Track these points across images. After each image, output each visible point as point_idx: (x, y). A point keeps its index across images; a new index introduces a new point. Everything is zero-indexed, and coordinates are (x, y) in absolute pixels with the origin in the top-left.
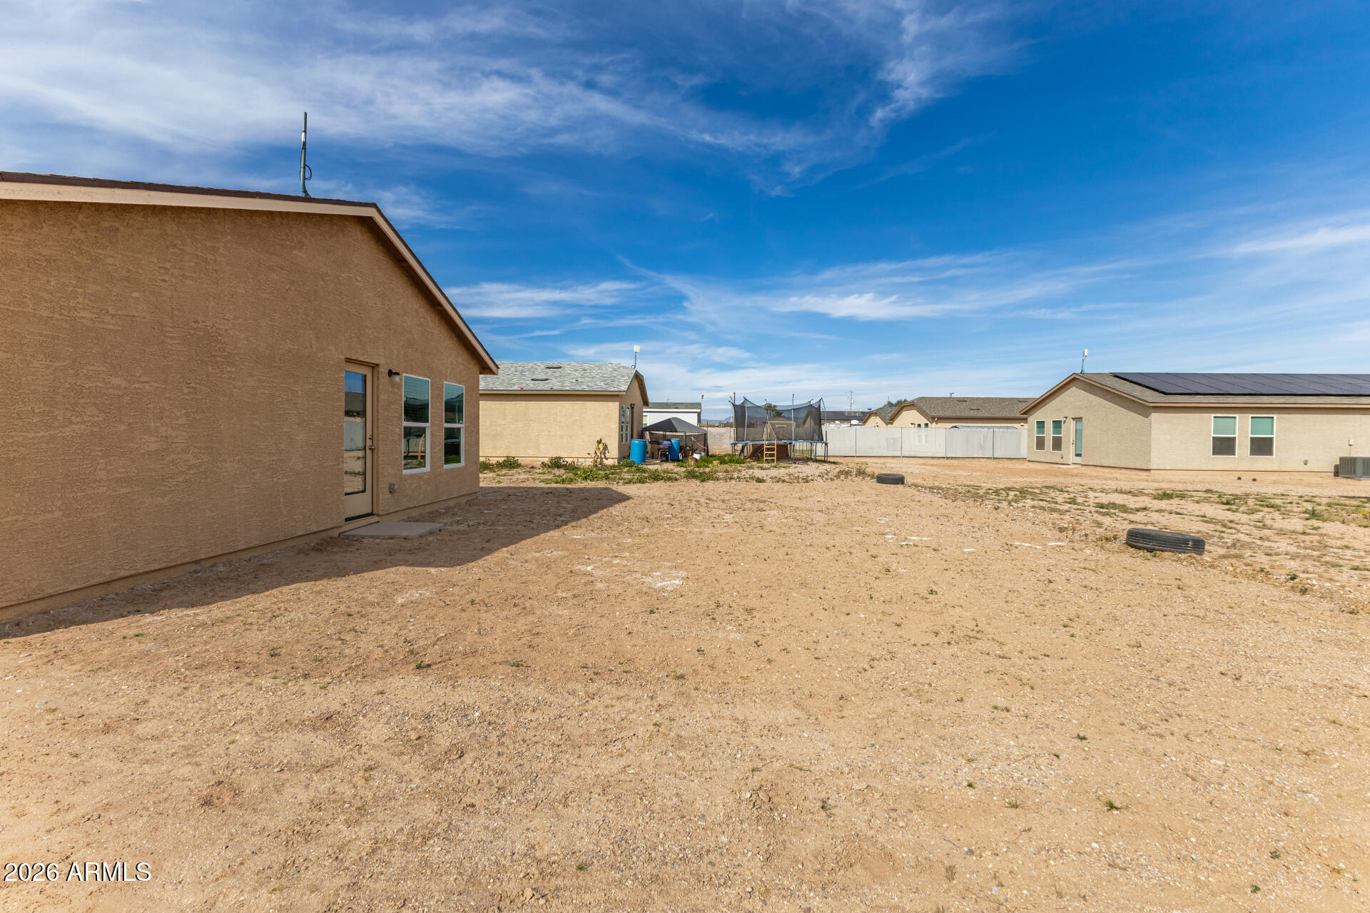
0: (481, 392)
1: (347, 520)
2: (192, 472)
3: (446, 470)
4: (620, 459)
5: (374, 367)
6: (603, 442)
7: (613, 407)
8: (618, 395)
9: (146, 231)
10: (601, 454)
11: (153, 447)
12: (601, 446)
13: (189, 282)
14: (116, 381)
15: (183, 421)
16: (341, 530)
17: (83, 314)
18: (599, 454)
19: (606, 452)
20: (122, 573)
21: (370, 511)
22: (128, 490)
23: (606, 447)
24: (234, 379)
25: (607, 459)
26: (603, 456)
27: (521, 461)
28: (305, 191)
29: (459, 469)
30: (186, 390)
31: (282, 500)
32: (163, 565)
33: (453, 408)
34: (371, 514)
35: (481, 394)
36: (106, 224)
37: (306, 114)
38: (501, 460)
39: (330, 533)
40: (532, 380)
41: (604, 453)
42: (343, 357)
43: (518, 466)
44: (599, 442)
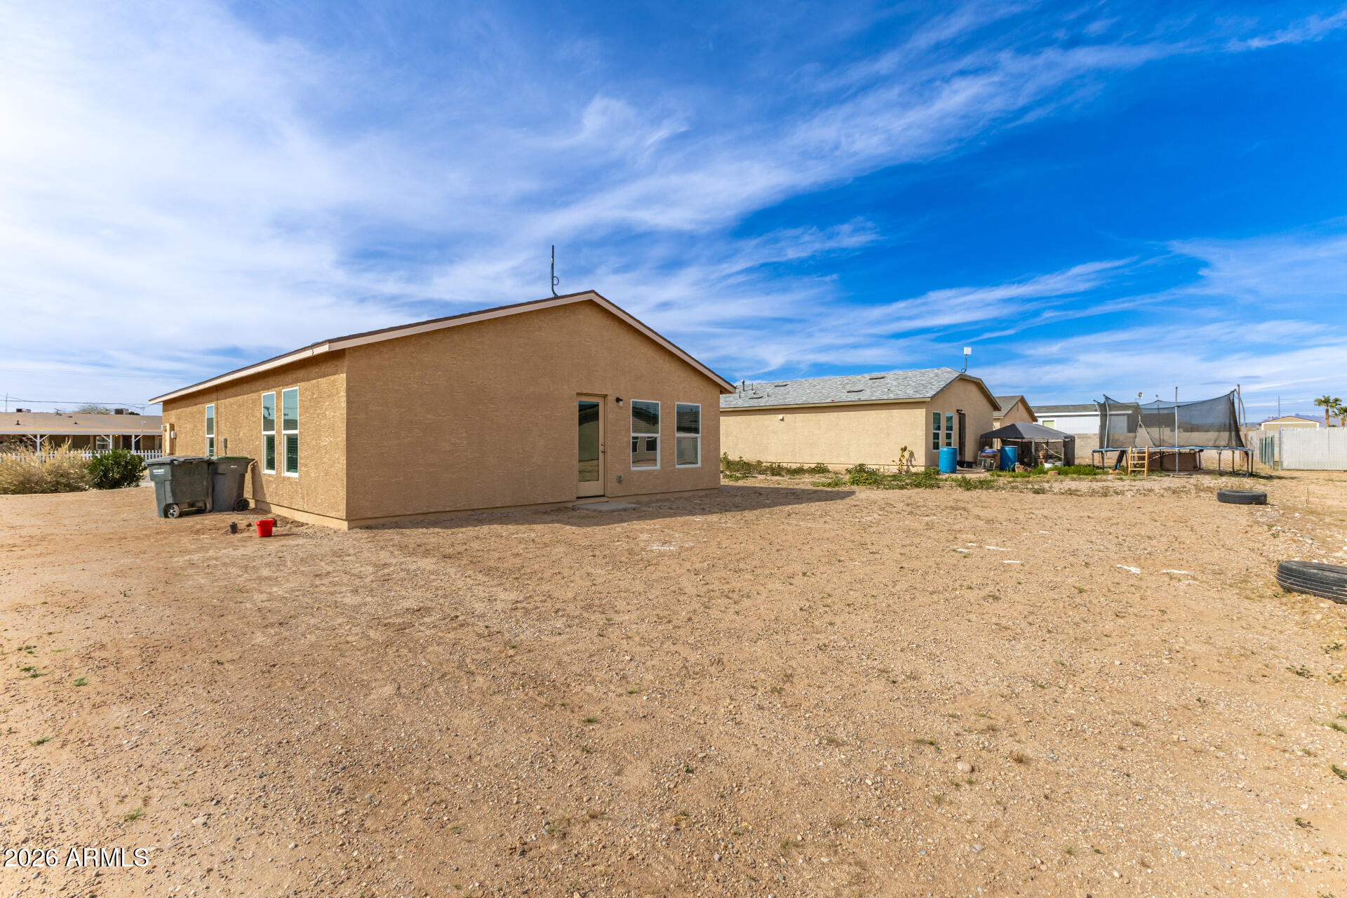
0: (721, 410)
1: (578, 498)
2: (469, 462)
3: (678, 469)
4: (927, 467)
5: (605, 396)
6: (909, 448)
7: (920, 415)
8: (924, 402)
9: (443, 341)
10: (907, 461)
11: (448, 448)
12: (907, 454)
13: (467, 362)
14: (429, 416)
15: (464, 435)
16: (573, 504)
17: (414, 386)
18: (904, 461)
19: (913, 459)
20: (432, 510)
21: (602, 494)
22: (434, 469)
23: (912, 454)
24: (495, 411)
25: (913, 466)
26: (909, 464)
27: (830, 467)
28: (554, 293)
29: (696, 468)
30: (465, 419)
31: (527, 481)
32: (453, 509)
33: (688, 422)
34: (603, 496)
35: (721, 412)
36: (424, 342)
37: (553, 246)
38: (813, 466)
39: (565, 505)
40: (848, 392)
41: (911, 461)
42: (575, 393)
43: (828, 471)
44: (904, 449)
